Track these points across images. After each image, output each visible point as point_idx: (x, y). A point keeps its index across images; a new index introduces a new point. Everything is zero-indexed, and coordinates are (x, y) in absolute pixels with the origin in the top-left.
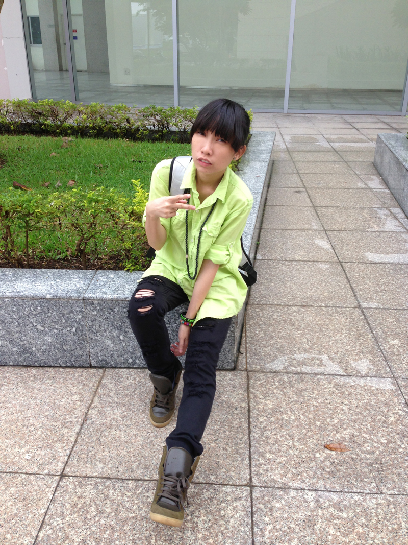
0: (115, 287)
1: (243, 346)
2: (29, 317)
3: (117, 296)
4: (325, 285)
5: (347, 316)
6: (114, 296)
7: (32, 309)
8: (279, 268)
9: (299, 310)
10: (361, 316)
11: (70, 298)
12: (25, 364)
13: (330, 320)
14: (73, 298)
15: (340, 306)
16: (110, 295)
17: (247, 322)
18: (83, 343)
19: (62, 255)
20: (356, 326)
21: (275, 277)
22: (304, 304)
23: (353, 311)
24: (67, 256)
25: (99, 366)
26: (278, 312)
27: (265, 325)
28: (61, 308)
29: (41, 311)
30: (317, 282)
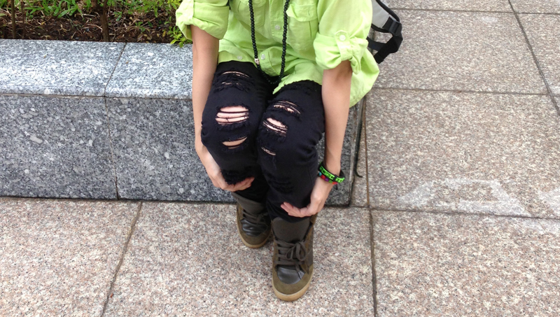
0: (156, 76)
1: (362, 163)
2: (17, 123)
3: (159, 91)
4: (492, 54)
5: (528, 110)
6: (154, 91)
7: (22, 111)
8: (416, 23)
9: (450, 98)
10: (551, 109)
11: (83, 94)
12: (13, 193)
13: (502, 116)
14: (87, 94)
15: (518, 91)
16: (148, 90)
17: (367, 119)
18: (105, 163)
19: (69, 10)
20: (543, 127)
21: (410, 40)
22: (459, 88)
23: (538, 100)
24: (77, 11)
25: (132, 198)
26: (417, 101)
27: (396, 124)
28: (69, 110)
29: (36, 114)
30: (478, 48)
